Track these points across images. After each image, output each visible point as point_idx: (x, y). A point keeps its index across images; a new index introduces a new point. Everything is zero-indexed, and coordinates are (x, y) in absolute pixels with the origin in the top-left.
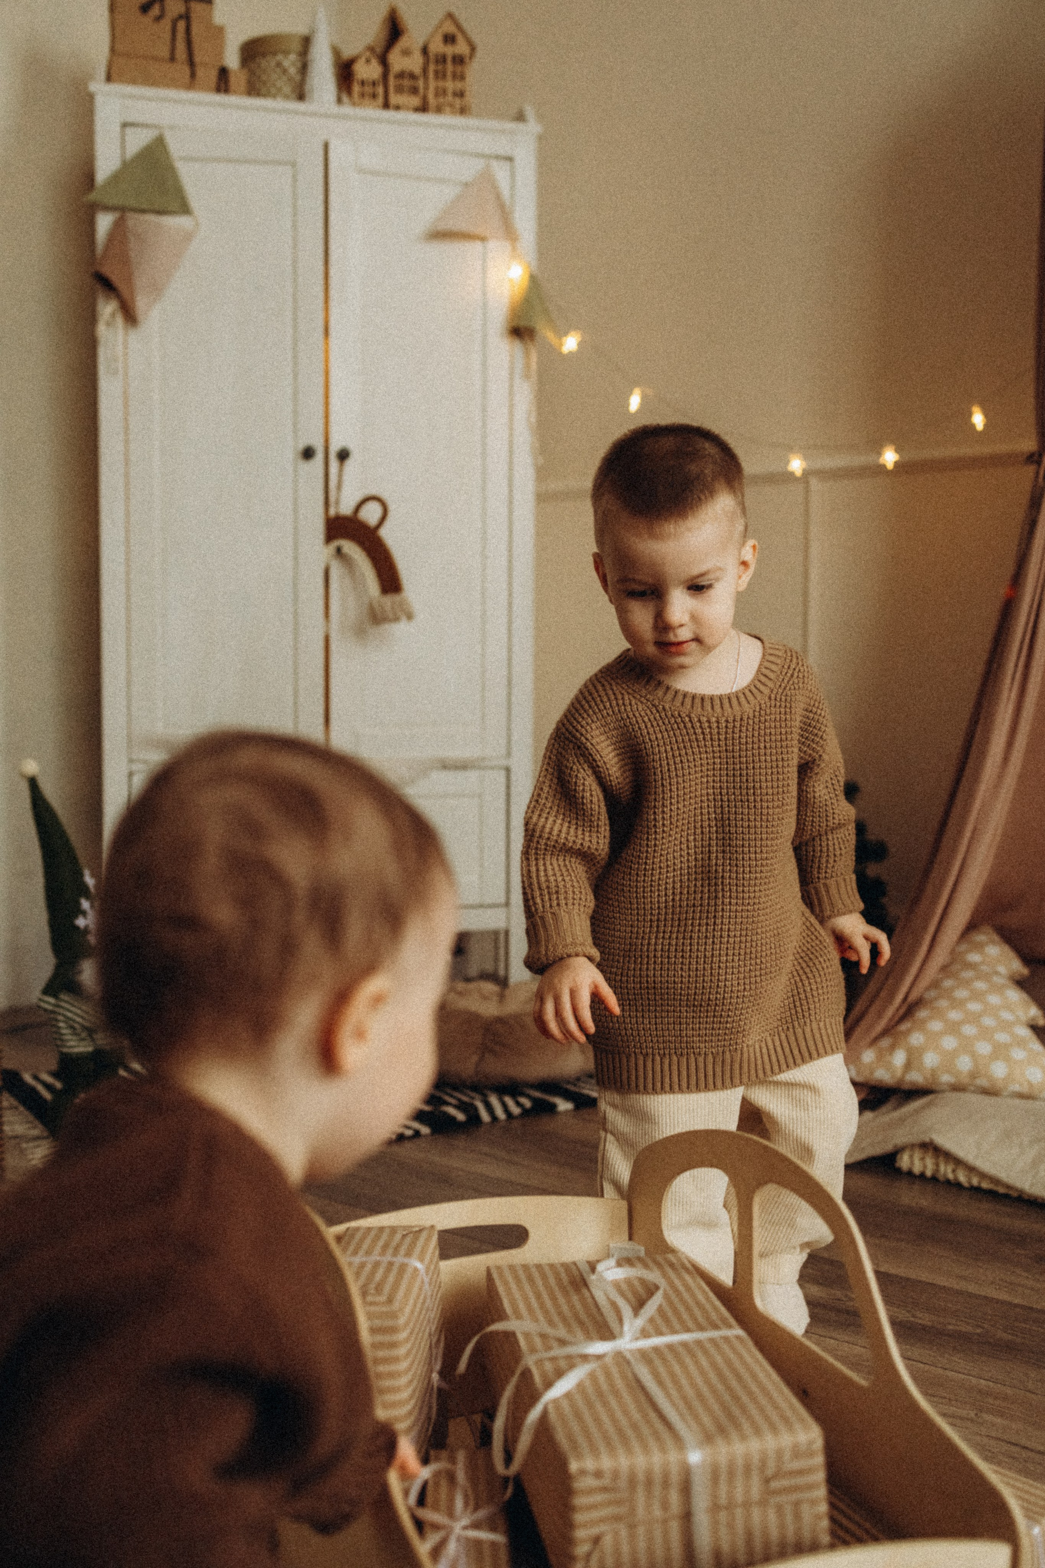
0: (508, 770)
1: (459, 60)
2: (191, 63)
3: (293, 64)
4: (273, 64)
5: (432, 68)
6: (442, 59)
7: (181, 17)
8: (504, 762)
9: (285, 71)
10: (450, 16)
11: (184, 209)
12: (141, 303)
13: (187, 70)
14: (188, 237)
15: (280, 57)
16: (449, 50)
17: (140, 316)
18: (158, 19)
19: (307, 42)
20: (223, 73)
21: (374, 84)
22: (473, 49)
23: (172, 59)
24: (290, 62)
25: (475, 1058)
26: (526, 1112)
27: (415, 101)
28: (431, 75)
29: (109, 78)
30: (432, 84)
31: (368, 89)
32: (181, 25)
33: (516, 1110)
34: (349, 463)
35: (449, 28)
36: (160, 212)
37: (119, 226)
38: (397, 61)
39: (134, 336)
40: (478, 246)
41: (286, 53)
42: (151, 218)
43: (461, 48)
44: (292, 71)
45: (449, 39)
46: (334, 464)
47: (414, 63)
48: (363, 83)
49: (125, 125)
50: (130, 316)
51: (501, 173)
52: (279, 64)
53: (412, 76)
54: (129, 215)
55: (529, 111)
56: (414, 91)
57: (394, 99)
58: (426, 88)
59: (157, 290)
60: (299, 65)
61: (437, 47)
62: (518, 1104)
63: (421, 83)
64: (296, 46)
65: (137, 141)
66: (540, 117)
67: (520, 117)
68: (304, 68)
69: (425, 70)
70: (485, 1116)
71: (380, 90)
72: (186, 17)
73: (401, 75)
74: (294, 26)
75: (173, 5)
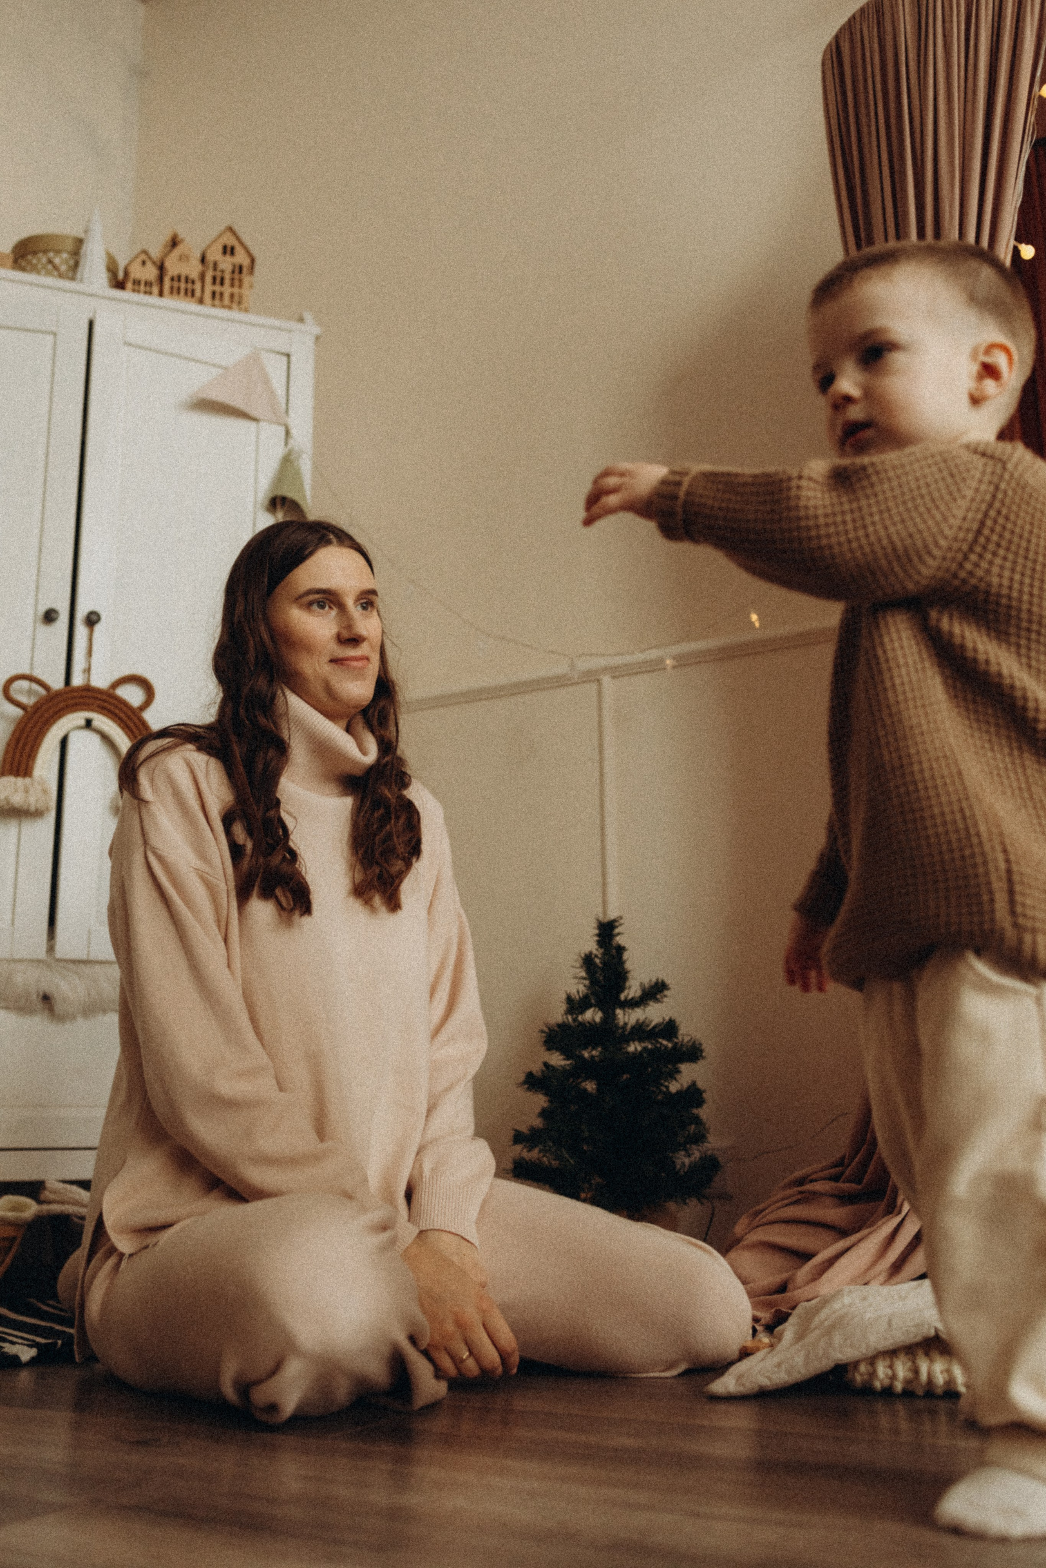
1: (238, 270)
3: (66, 262)
4: (44, 259)
5: (209, 274)
6: (220, 268)
9: (55, 267)
10: (230, 229)
15: (51, 255)
16: (228, 260)
19: (79, 242)
21: (149, 282)
22: (253, 262)
24: (61, 259)
27: (191, 302)
28: (208, 279)
30: (209, 288)
31: (142, 287)
34: (98, 628)
35: (230, 240)
38: (175, 266)
41: (58, 252)
43: (241, 258)
44: (63, 266)
45: (229, 250)
46: (80, 627)
47: (193, 269)
48: (138, 283)
51: (274, 366)
52: (50, 262)
53: (189, 280)
55: (308, 317)
56: (191, 293)
58: (203, 291)
60: (70, 261)
61: (216, 256)
63: (198, 287)
64: (69, 246)
66: (319, 320)
67: (297, 318)
68: (76, 264)
69: (202, 276)
71: (155, 289)
73: (177, 278)
74: (69, 228)
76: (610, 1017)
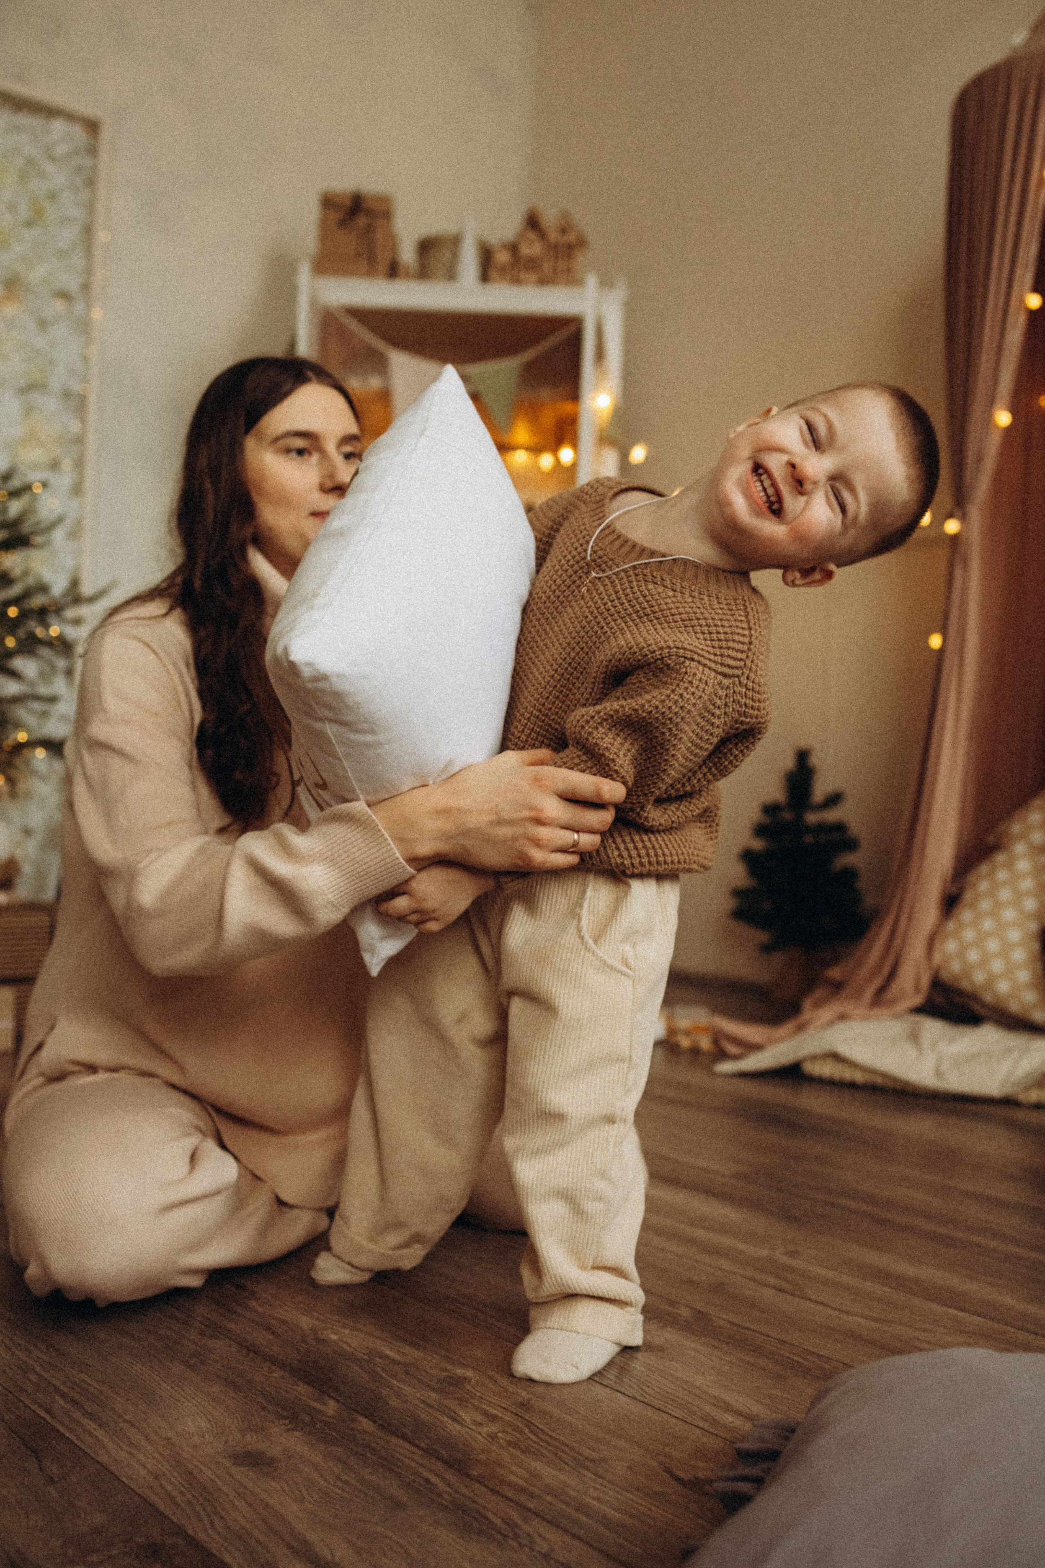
1: (571, 246)
2: (371, 257)
4: (437, 256)
5: (552, 253)
7: (367, 228)
10: (565, 212)
13: (367, 263)
16: (564, 240)
18: (351, 230)
19: (458, 239)
20: (397, 264)
21: (507, 266)
22: (582, 238)
23: (357, 256)
24: (445, 256)
27: (536, 277)
28: (552, 258)
29: (312, 274)
30: (553, 264)
32: (367, 233)
35: (564, 222)
38: (526, 249)
41: (444, 249)
44: (447, 261)
45: (564, 231)
47: (534, 250)
48: (499, 267)
53: (536, 260)
56: (537, 270)
57: (523, 276)
58: (548, 268)
61: (556, 238)
63: (540, 264)
64: (450, 243)
68: (454, 260)
69: (547, 255)
71: (508, 271)
72: (370, 229)
73: (527, 259)
75: (362, 221)
76: (799, 818)
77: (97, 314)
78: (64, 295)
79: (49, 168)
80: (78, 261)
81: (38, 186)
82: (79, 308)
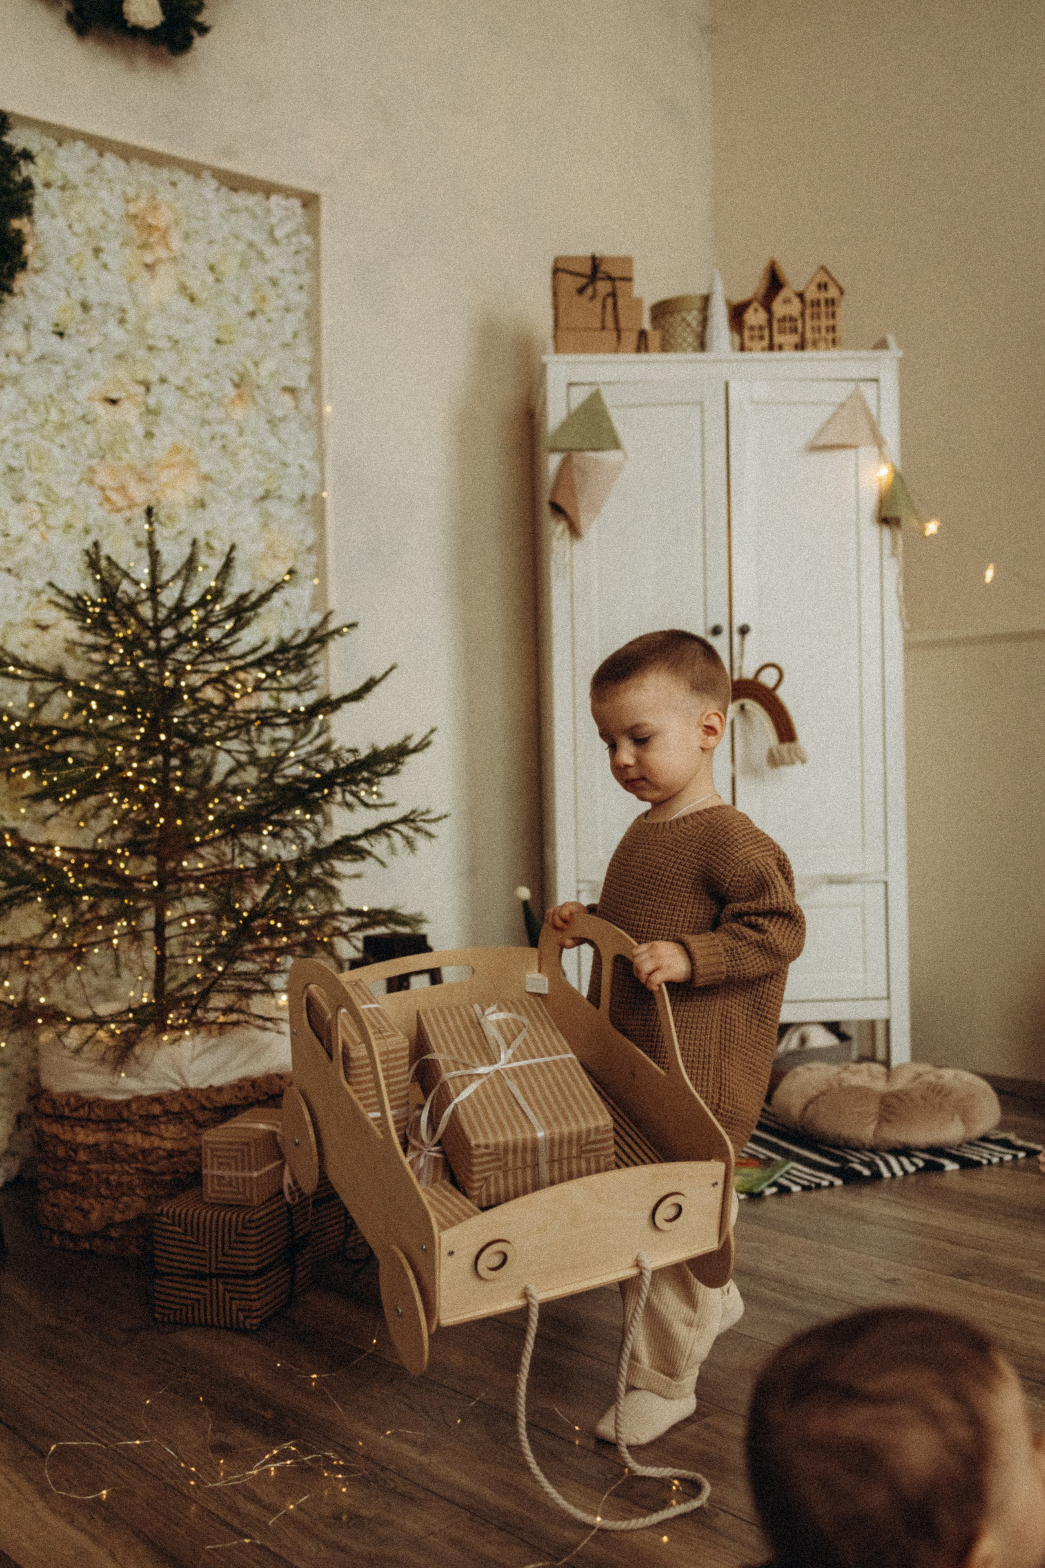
0: (886, 883)
1: (831, 302)
2: (618, 330)
3: (696, 319)
4: (679, 319)
5: (808, 312)
6: (816, 303)
7: (608, 295)
8: (883, 877)
9: (689, 325)
10: (823, 269)
11: (616, 445)
12: (583, 520)
13: (615, 335)
14: (619, 468)
15: (684, 314)
16: (823, 296)
17: (583, 530)
18: (593, 297)
19: (706, 300)
20: (642, 334)
21: (761, 328)
22: (842, 292)
23: (603, 328)
24: (693, 317)
25: (872, 1127)
26: (919, 1170)
27: (795, 339)
28: (808, 317)
29: (557, 350)
30: (809, 323)
31: (756, 333)
32: (610, 301)
33: (911, 1169)
34: (749, 637)
35: (822, 278)
36: (596, 450)
37: (566, 463)
38: (779, 308)
39: (578, 545)
40: (851, 453)
41: (689, 311)
42: (592, 454)
43: (833, 292)
44: (694, 324)
45: (823, 287)
46: (736, 638)
47: (794, 309)
48: (752, 328)
49: (570, 384)
50: (574, 531)
51: (869, 392)
52: (684, 320)
53: (792, 319)
54: (574, 454)
55: (891, 339)
56: (795, 330)
57: (778, 339)
58: (804, 327)
59: (596, 510)
60: (700, 317)
61: (812, 294)
62: (913, 1163)
63: (799, 324)
64: (698, 304)
65: (579, 396)
66: (900, 345)
67: (882, 345)
68: (704, 321)
69: (803, 314)
70: (886, 1174)
71: (766, 333)
72: (613, 295)
73: (783, 319)
74: (696, 288)
75: (603, 287)
77: (328, 409)
78: (291, 390)
79: (269, 251)
80: (304, 352)
81: (261, 272)
82: (307, 402)
